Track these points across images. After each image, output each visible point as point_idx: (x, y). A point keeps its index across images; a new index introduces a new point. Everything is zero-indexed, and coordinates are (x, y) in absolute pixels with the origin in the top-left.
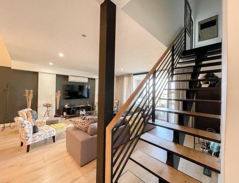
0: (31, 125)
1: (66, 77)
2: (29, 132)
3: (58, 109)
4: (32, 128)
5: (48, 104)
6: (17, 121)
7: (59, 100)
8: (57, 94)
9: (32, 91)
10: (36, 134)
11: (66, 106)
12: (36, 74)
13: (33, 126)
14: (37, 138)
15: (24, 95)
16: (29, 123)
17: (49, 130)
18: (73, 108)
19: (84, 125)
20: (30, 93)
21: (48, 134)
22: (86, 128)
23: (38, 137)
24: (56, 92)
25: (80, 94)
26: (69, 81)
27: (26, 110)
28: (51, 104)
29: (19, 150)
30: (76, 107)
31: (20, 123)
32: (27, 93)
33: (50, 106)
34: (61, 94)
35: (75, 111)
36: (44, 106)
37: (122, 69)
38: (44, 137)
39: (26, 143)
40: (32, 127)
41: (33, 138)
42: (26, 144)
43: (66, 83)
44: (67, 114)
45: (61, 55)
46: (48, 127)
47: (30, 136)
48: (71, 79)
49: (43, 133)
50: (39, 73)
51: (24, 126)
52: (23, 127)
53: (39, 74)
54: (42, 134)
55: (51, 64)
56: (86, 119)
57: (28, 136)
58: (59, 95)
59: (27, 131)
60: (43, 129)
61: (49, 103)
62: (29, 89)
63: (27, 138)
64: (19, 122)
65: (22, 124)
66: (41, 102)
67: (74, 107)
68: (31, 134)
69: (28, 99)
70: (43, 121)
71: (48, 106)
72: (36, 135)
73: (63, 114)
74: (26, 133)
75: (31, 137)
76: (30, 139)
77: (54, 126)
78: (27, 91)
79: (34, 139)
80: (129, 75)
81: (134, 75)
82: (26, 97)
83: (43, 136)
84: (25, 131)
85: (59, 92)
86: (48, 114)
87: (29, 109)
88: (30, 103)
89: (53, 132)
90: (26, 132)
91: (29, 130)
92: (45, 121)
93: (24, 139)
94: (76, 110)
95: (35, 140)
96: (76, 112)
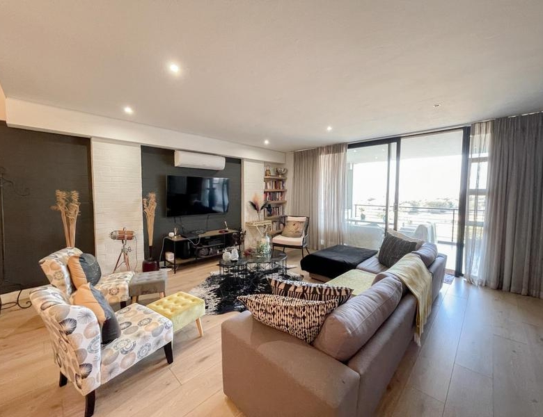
0: (96, 320)
1: (168, 154)
2: (90, 347)
3: (151, 244)
4: (97, 329)
5: (123, 232)
6: (43, 309)
7: (153, 219)
8: (148, 204)
9: (75, 195)
10: (111, 346)
11: (171, 234)
12: (85, 142)
13: (102, 324)
14: (118, 361)
15: (54, 208)
16: (87, 315)
17: (152, 327)
18: (194, 240)
19: (304, 317)
20: (71, 201)
21: (152, 341)
22: (310, 328)
23: (121, 356)
24: (145, 195)
25: (196, 201)
26: (176, 165)
27: (63, 254)
28: (132, 233)
29: (56, 406)
30: (200, 236)
31: (53, 317)
32: (63, 201)
33: (130, 238)
34: (156, 201)
35: (198, 248)
36: (114, 238)
37: (329, 128)
38: (139, 352)
39: (80, 387)
40: (98, 325)
41: (105, 364)
42: (80, 390)
43: (167, 172)
44: (176, 257)
45: (174, 68)
46: (146, 313)
47: (95, 361)
48: (181, 160)
49: (138, 340)
50: (92, 139)
51: (68, 326)
52: (68, 333)
53: (94, 144)
54: (134, 345)
55: (128, 110)
56: (292, 289)
57: (85, 362)
58: (153, 206)
59: (84, 344)
60: (130, 323)
61: (128, 229)
62: (67, 190)
63: (84, 371)
64: (51, 314)
65: (63, 323)
66: (104, 226)
67: (194, 238)
68: (96, 351)
69: (67, 218)
70: (119, 287)
71: (124, 237)
72: (115, 351)
73: (164, 259)
74: (77, 353)
75: (99, 362)
76: (97, 372)
77: (161, 308)
78: (61, 195)
79: (109, 367)
80: (336, 148)
81: (351, 146)
82: (60, 212)
83: (136, 351)
84: (76, 346)
85: (153, 196)
86: (127, 261)
87: (72, 251)
88: (72, 231)
89: (165, 331)
90: (79, 348)
91: (91, 340)
92: (127, 287)
93: (75, 373)
94: (198, 245)
95: (110, 373)
96: (199, 250)
